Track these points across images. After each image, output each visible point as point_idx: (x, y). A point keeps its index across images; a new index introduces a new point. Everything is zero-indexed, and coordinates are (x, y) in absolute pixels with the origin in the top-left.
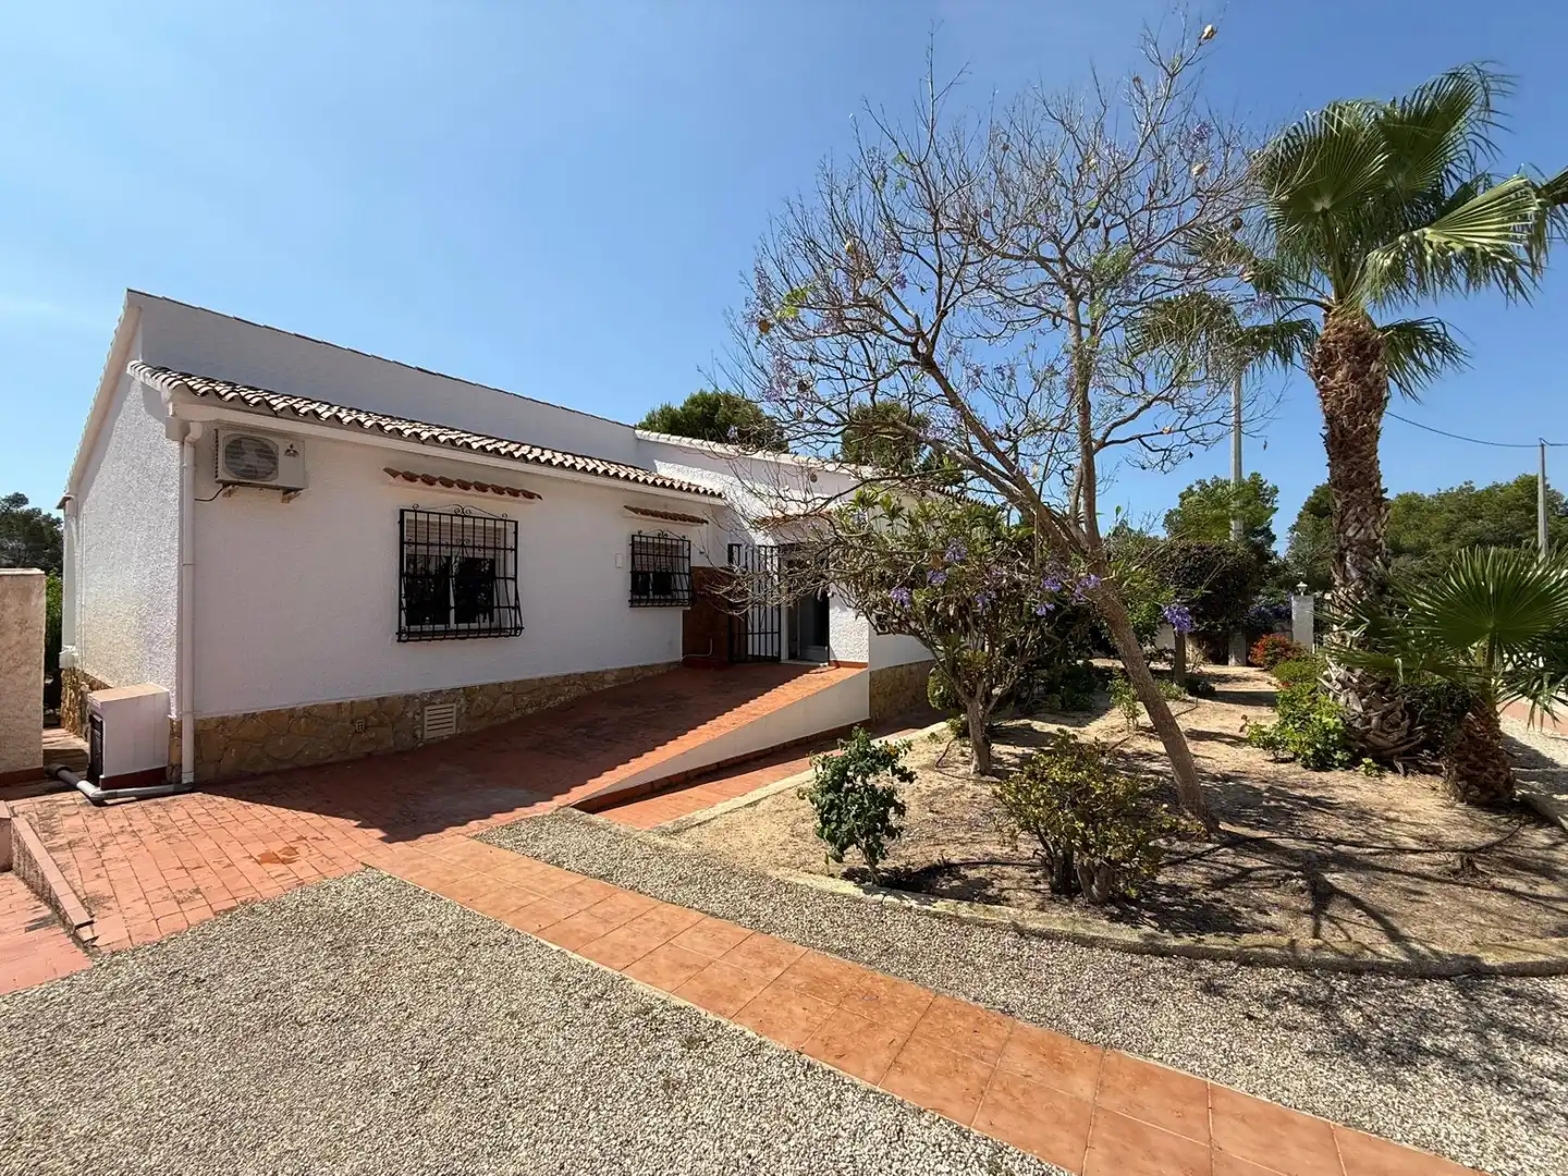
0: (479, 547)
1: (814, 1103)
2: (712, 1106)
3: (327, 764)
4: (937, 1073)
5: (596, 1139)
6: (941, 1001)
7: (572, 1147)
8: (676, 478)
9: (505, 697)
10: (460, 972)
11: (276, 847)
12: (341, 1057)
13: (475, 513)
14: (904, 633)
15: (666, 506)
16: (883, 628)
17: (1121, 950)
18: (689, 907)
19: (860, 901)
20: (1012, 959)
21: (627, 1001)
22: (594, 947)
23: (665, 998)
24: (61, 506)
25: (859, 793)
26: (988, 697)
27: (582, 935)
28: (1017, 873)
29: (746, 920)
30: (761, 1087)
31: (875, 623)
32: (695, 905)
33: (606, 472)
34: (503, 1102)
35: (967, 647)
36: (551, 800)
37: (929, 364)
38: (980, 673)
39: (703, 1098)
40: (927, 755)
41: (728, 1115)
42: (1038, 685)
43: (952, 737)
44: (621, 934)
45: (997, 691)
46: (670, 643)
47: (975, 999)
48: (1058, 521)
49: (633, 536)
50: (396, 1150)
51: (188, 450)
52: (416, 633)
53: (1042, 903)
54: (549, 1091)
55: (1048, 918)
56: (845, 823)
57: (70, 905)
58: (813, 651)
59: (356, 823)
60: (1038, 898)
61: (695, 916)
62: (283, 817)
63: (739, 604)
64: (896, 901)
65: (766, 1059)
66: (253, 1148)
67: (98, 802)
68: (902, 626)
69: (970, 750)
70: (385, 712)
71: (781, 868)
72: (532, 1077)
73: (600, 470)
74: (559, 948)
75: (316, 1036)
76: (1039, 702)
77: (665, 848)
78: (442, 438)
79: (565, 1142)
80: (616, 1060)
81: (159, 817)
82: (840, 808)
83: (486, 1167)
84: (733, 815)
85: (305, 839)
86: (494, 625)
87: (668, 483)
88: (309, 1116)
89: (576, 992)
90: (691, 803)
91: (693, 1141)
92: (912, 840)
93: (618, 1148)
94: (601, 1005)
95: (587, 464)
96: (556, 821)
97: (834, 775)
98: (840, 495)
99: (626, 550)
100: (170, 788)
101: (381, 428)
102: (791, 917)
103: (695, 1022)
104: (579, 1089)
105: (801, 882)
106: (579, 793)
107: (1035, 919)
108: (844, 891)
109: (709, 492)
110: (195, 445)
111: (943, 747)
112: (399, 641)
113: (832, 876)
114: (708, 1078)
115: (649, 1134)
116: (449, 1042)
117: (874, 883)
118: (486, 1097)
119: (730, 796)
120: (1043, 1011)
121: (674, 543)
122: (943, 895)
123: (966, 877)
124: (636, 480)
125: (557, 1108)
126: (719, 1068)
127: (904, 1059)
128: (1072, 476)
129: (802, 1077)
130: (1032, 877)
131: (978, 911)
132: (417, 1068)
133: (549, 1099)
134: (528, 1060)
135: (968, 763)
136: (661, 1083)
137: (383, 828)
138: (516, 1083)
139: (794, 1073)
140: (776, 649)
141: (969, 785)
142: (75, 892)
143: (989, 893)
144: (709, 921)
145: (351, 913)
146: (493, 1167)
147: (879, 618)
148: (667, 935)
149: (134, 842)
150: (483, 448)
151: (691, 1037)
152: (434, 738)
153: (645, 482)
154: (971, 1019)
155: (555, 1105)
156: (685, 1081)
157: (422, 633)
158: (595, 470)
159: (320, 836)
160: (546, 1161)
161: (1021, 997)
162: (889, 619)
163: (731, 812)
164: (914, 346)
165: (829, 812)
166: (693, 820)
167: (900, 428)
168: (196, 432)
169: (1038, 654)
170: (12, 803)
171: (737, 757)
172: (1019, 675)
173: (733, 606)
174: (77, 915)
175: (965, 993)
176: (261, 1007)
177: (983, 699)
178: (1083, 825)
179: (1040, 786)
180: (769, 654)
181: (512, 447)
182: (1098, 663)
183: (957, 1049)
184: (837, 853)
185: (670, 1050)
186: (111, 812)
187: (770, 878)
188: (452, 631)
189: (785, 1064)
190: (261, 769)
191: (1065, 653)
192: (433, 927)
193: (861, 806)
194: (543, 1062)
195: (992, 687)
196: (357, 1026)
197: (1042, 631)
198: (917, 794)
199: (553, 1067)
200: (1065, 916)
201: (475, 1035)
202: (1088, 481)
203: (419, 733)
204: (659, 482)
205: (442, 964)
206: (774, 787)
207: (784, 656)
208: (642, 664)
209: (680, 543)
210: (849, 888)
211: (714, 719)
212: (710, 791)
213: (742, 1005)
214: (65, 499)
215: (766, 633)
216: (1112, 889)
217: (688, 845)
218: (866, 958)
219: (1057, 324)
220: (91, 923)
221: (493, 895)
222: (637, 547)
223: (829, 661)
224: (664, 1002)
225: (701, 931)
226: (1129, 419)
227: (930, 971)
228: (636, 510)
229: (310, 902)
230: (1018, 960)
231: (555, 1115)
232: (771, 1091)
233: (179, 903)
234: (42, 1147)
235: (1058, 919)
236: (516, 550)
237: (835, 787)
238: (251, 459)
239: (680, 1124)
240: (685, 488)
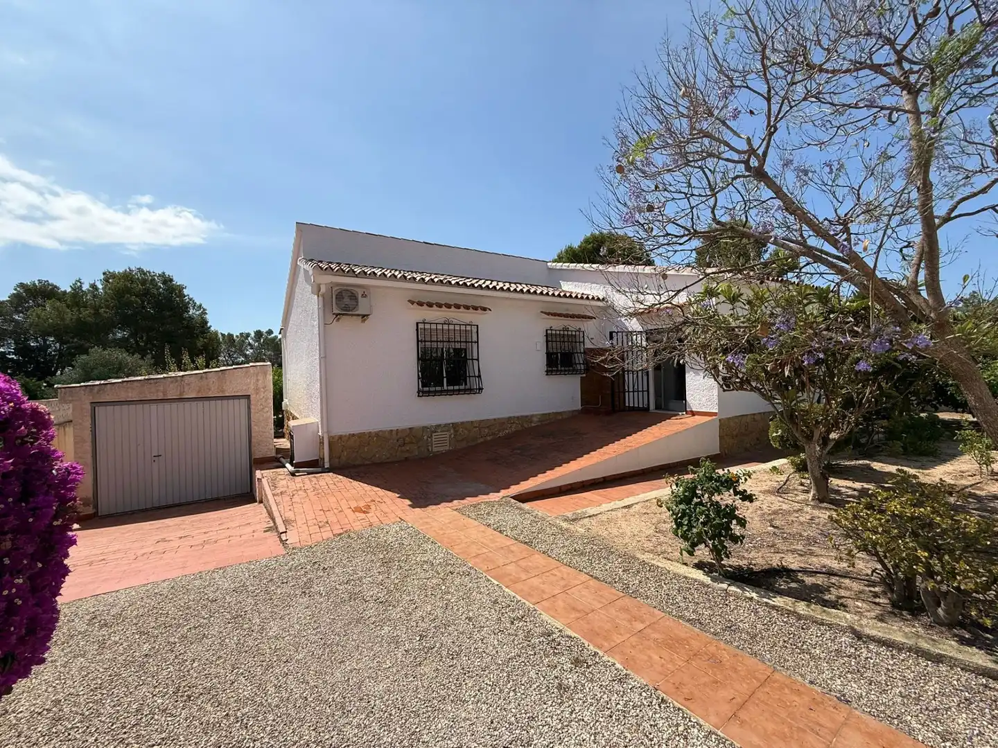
0: (458, 342)
1: (666, 729)
2: (589, 710)
3: (386, 463)
4: (774, 734)
5: (513, 710)
6: (777, 676)
7: (499, 711)
8: (574, 291)
9: (475, 429)
10: (443, 587)
11: (362, 504)
12: (383, 623)
13: (455, 322)
14: (746, 390)
15: (567, 310)
16: (728, 386)
17: (973, 672)
18: (580, 570)
19: (708, 586)
20: (849, 656)
21: (537, 625)
22: (519, 586)
23: (561, 628)
24: (280, 333)
25: (706, 506)
26: (825, 440)
27: (512, 577)
28: (856, 586)
29: (619, 586)
30: (625, 705)
31: (721, 383)
32: (584, 570)
33: (528, 291)
34: (461, 671)
35: (804, 400)
36: (499, 492)
37: (760, 174)
38: (817, 421)
39: (584, 702)
40: (769, 483)
41: (601, 719)
42: (878, 433)
43: (792, 470)
44: (535, 582)
45: (833, 436)
46: (573, 398)
47: (811, 682)
48: (897, 292)
49: (547, 330)
50: (405, 683)
51: (320, 298)
52: (426, 392)
53: (882, 615)
54: (487, 671)
55: (887, 628)
56: (695, 527)
57: (279, 521)
58: (673, 404)
59: (398, 495)
60: (878, 611)
61: (584, 577)
62: (366, 489)
63: (612, 368)
64: (738, 590)
65: (630, 687)
66: (340, 663)
67: (293, 474)
68: (744, 384)
69: (809, 482)
70: (413, 436)
71: (646, 553)
72: (478, 660)
73: (525, 290)
74: (498, 583)
75: (372, 609)
76: (879, 447)
77: (567, 530)
78: (436, 280)
79: (495, 707)
80: (528, 662)
81: (315, 484)
82: (690, 516)
83: (450, 708)
84: (613, 513)
85: (374, 501)
86: (468, 387)
87: (568, 295)
88: (366, 652)
89: (506, 613)
90: (585, 503)
91: (575, 730)
92: (754, 547)
93: (526, 720)
94: (521, 624)
95: (517, 287)
96: (501, 505)
97: (685, 491)
98: (687, 287)
99: (542, 340)
100: (319, 469)
101: (405, 277)
102: (652, 589)
103: (581, 649)
104: (505, 674)
105: (660, 565)
106: (515, 490)
107: (873, 628)
108: (695, 577)
109: (596, 298)
110: (323, 296)
111: (783, 478)
112: (418, 396)
113: (686, 564)
114: (588, 689)
115: (547, 717)
116: (435, 627)
117: (720, 574)
118: (452, 666)
119: (611, 500)
120: (882, 708)
121: (574, 333)
122: (781, 593)
123: (804, 581)
124: (547, 294)
125: (491, 683)
126: (596, 684)
127: (743, 715)
128: (912, 252)
129: (657, 707)
130: (871, 591)
131: (816, 611)
132: (418, 639)
133: (487, 676)
134: (476, 649)
135: (807, 492)
136: (556, 685)
137: (411, 501)
138: (469, 661)
139: (651, 703)
140: (646, 402)
141: (808, 509)
142: (281, 516)
143: (826, 597)
144: (593, 582)
145: (392, 544)
146: (453, 710)
147: (724, 379)
148: (565, 586)
149: (305, 495)
150: (457, 283)
151: (577, 658)
152: (438, 452)
153: (553, 295)
154: (806, 699)
155: (490, 681)
156: (572, 688)
157: (429, 392)
158: (522, 290)
159: (381, 501)
160: (483, 715)
161: (859, 691)
162: (733, 379)
163: (612, 510)
164: (746, 163)
165: (681, 518)
166: (585, 513)
167: (737, 231)
168: (323, 289)
169: (876, 406)
170: (263, 472)
171: (618, 474)
172: (857, 425)
173: (606, 370)
174: (282, 529)
175: (802, 676)
176: (349, 588)
177: (821, 442)
178: (926, 554)
179: (878, 516)
180: (641, 406)
181: (474, 282)
182: (945, 416)
183: (792, 719)
184: (690, 548)
185: (563, 664)
186: (298, 479)
187: (638, 559)
188: (445, 390)
189: (644, 694)
190: (357, 463)
191: (907, 406)
192: (431, 558)
193: (707, 516)
194: (484, 652)
195: (829, 432)
196: (391, 608)
197: (880, 387)
198: (759, 512)
199: (490, 657)
200: (907, 630)
201: (448, 626)
202: (930, 254)
203: (430, 448)
204: (562, 294)
205: (434, 581)
206: (642, 497)
207: (652, 407)
208: (554, 411)
209: (578, 333)
210: (699, 575)
211: (601, 448)
212: (600, 496)
213: (613, 644)
214: (281, 329)
215: (638, 391)
216: (962, 614)
217: (581, 529)
218: (712, 630)
219: (894, 119)
220: (286, 532)
221: (464, 545)
222: (550, 337)
223: (686, 411)
224: (560, 631)
225: (587, 588)
226: (980, 192)
227: (769, 651)
228: (548, 314)
229: (374, 535)
230: (856, 658)
231: (490, 688)
232: (633, 711)
233: (319, 527)
234: (260, 637)
235: (898, 631)
236: (478, 342)
237: (687, 501)
238: (347, 300)
239: (567, 716)
240: (579, 296)
